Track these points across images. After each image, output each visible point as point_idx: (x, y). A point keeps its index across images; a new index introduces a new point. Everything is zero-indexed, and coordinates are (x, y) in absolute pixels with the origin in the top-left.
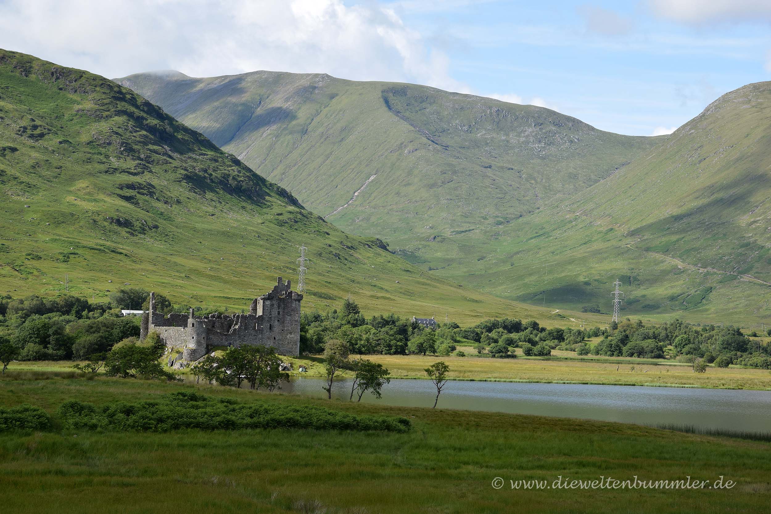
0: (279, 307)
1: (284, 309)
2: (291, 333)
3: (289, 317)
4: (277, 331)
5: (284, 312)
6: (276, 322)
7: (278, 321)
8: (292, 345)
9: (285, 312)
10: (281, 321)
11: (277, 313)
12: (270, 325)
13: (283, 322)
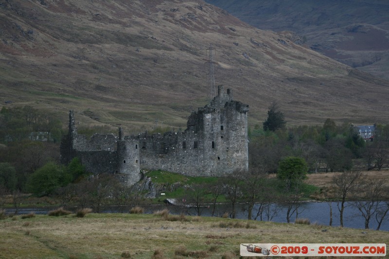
0: (222, 120)
1: (228, 123)
2: (237, 151)
3: (234, 133)
4: (221, 149)
5: (228, 127)
6: (220, 139)
7: (222, 137)
8: (240, 165)
9: (230, 126)
10: (226, 138)
11: (220, 128)
12: (213, 143)
13: (228, 139)
